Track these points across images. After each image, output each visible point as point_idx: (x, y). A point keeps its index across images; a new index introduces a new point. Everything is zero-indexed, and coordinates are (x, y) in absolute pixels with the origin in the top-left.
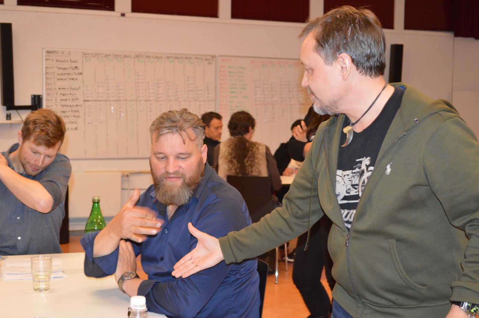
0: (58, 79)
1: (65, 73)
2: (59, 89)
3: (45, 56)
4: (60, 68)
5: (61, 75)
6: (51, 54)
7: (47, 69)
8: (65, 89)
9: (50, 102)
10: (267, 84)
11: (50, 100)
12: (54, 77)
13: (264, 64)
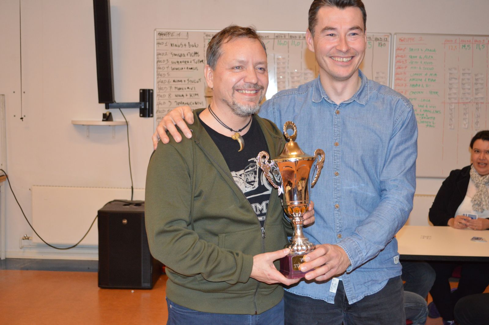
0: (173, 69)
1: (182, 60)
2: (174, 81)
3: (157, 39)
4: (175, 55)
5: (177, 63)
6: (164, 37)
7: (159, 56)
8: (181, 81)
9: (162, 98)
10: (469, 74)
11: (163, 96)
12: (167, 66)
13: (465, 45)
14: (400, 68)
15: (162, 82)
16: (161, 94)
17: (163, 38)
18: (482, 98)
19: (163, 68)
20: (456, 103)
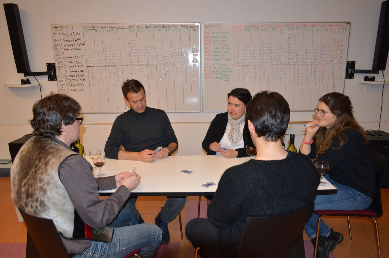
0: (66, 50)
1: (70, 44)
2: (67, 57)
3: (53, 31)
4: (66, 41)
5: (67, 46)
7: (56, 42)
8: (71, 57)
9: (61, 69)
10: (249, 47)
11: (61, 67)
12: (62, 48)
13: (246, 29)
14: (206, 45)
15: (59, 58)
16: (60, 66)
17: (57, 30)
18: (258, 62)
19: (59, 49)
20: (242, 66)
